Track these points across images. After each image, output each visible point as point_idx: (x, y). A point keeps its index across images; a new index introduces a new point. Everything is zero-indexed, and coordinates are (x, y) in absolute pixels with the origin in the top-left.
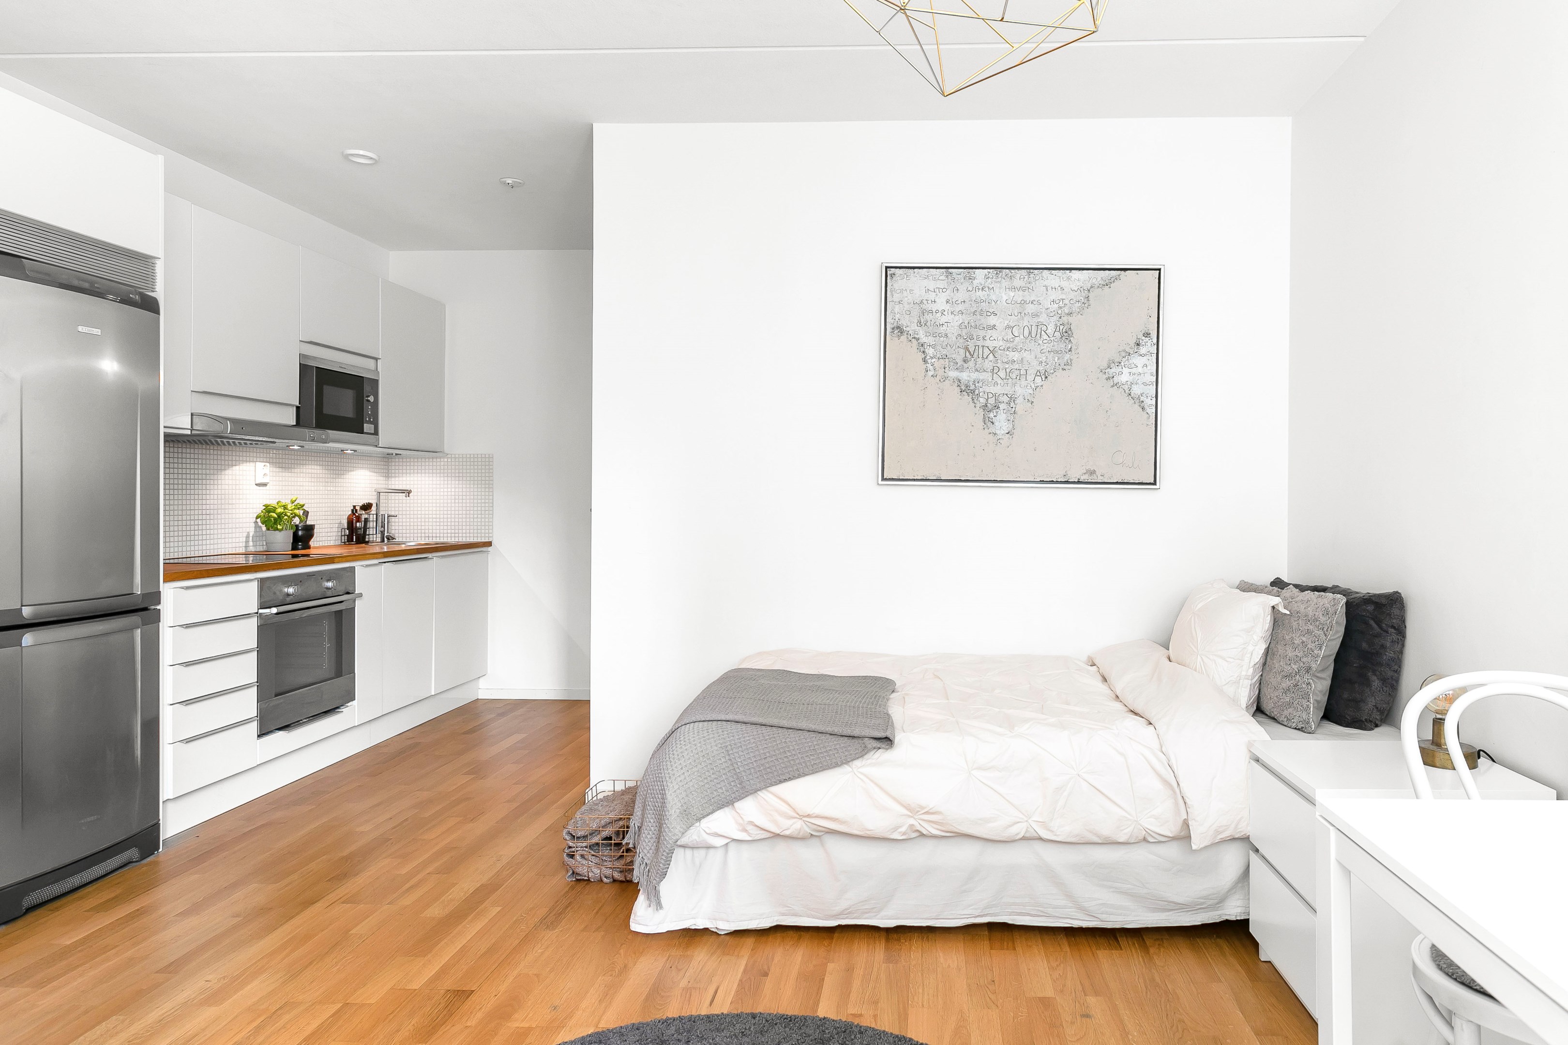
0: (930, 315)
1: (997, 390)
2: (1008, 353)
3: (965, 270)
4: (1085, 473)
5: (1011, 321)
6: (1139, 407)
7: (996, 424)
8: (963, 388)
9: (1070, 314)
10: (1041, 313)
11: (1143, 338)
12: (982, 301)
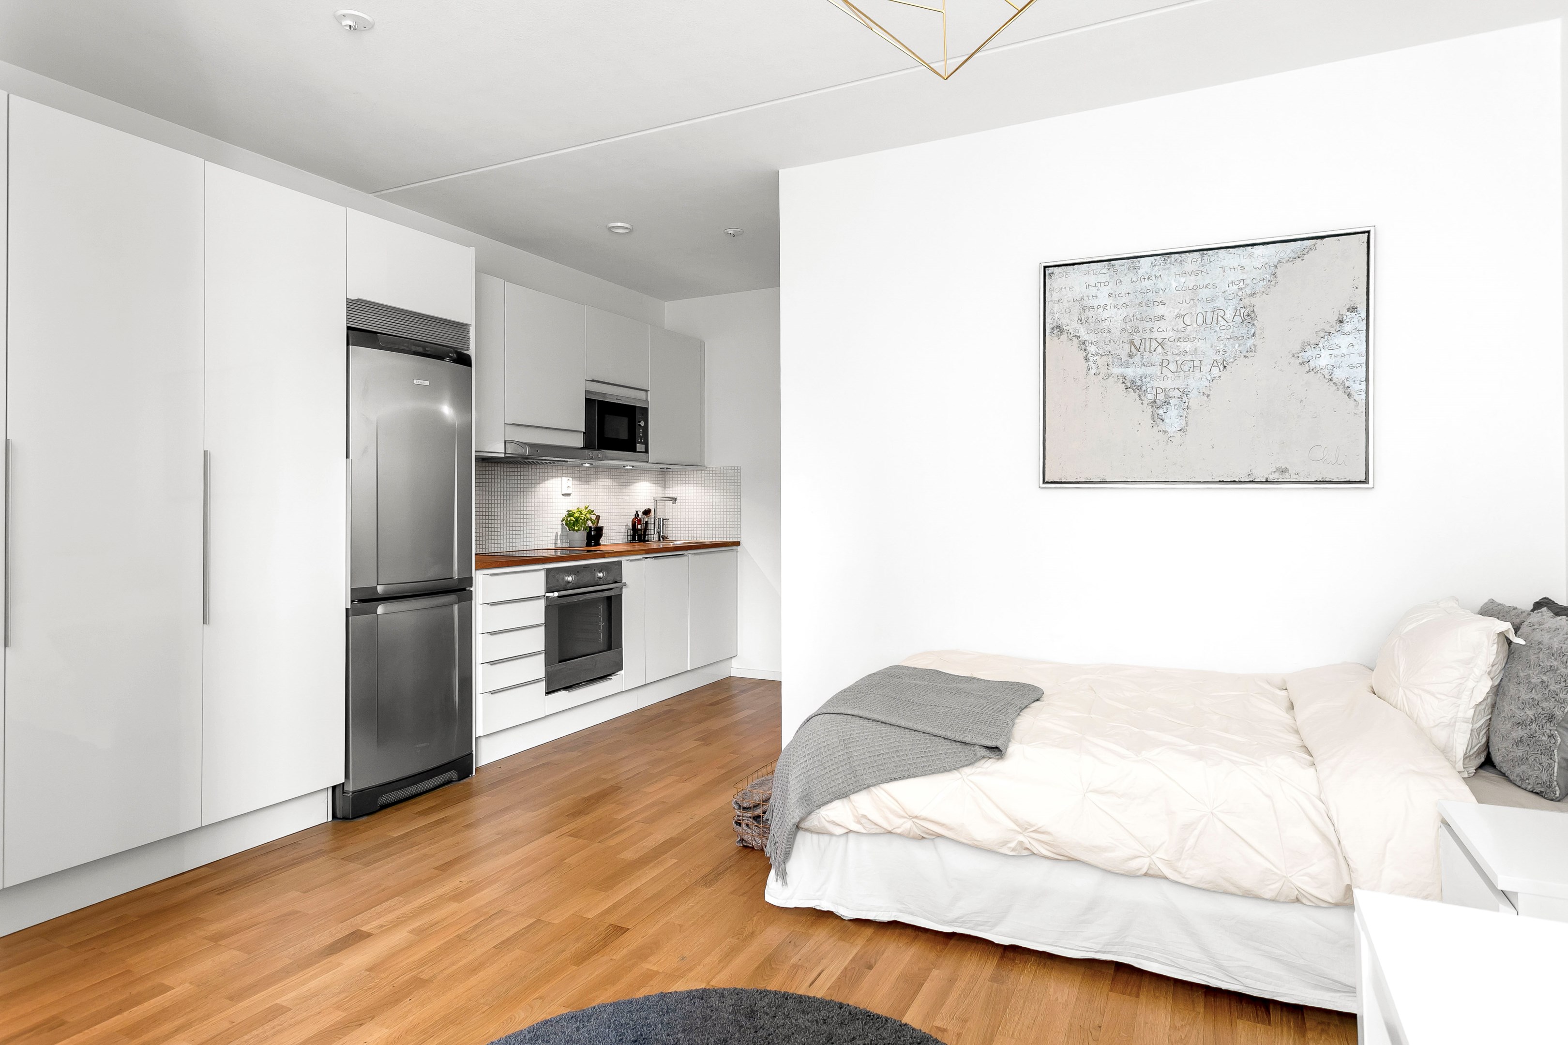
0: (1091, 311)
1: (1167, 384)
2: (1179, 344)
3: (1129, 260)
4: (1274, 471)
5: (1183, 309)
6: (1343, 394)
7: (1167, 421)
8: (1129, 384)
9: (1252, 295)
10: (1218, 297)
11: (1348, 313)
12: (1149, 291)
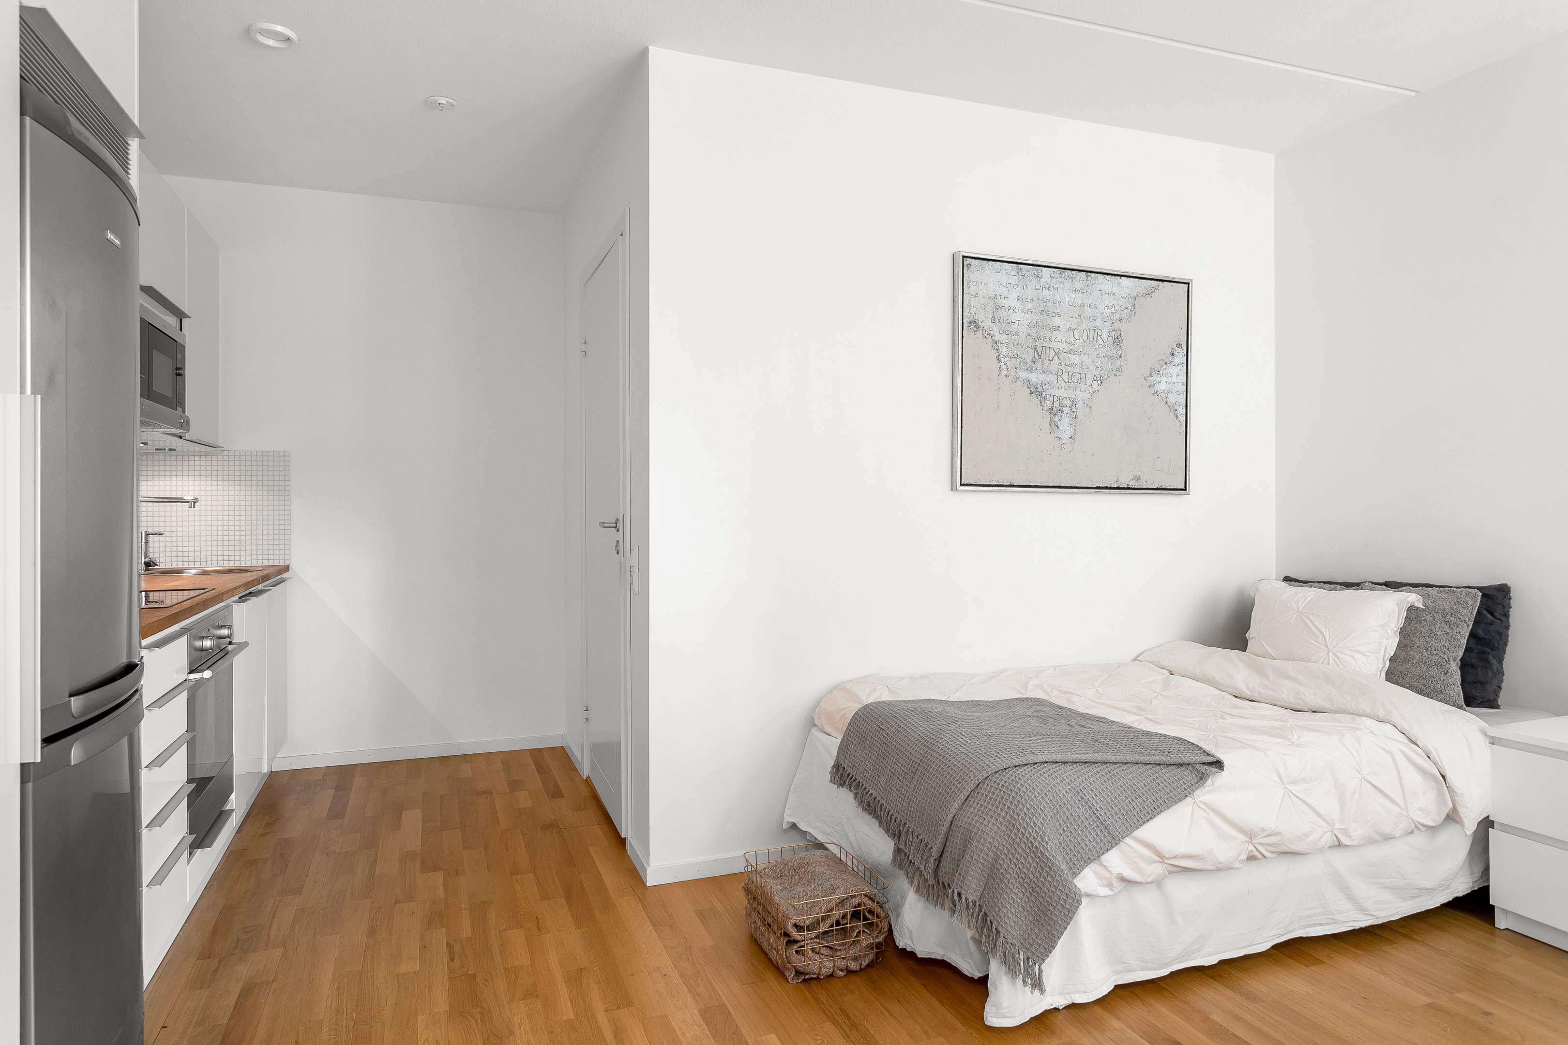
0: (1003, 311)
1: (1061, 393)
2: (1070, 355)
3: (1034, 267)
4: (1132, 479)
5: (1073, 324)
6: (1173, 416)
7: (1061, 428)
8: (1032, 390)
9: (1120, 320)
10: (1097, 317)
11: (1177, 348)
12: (1048, 301)
